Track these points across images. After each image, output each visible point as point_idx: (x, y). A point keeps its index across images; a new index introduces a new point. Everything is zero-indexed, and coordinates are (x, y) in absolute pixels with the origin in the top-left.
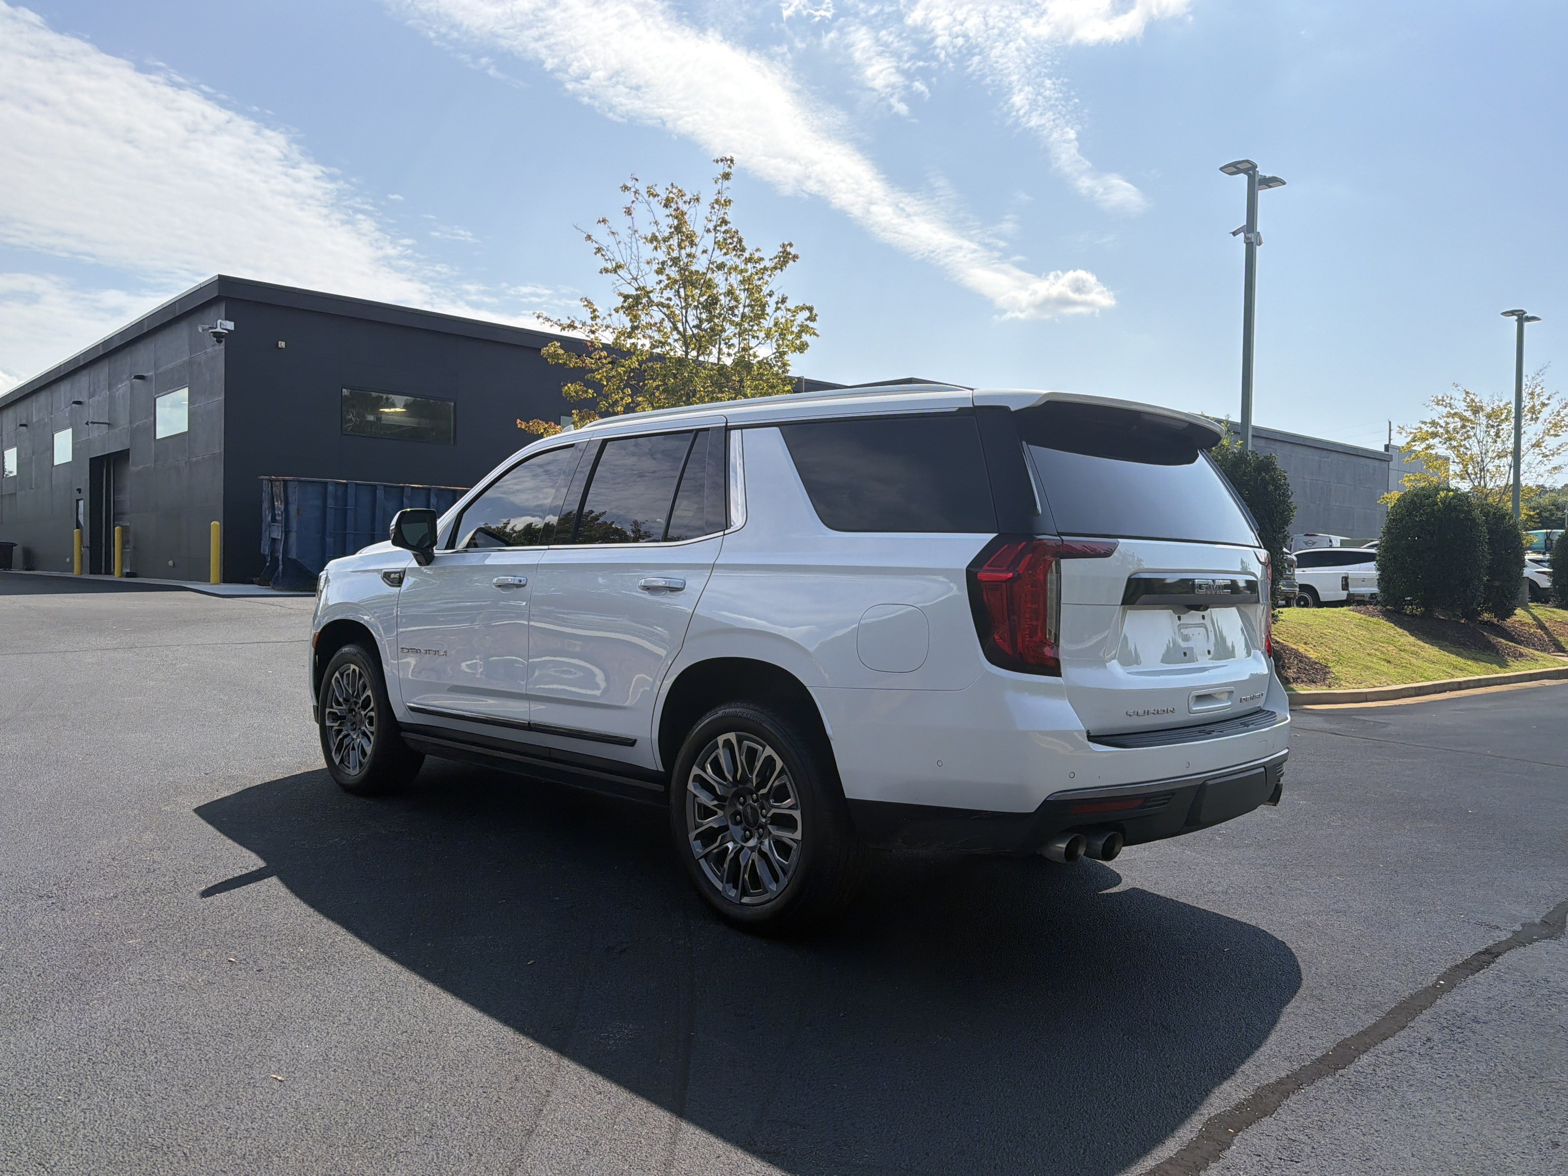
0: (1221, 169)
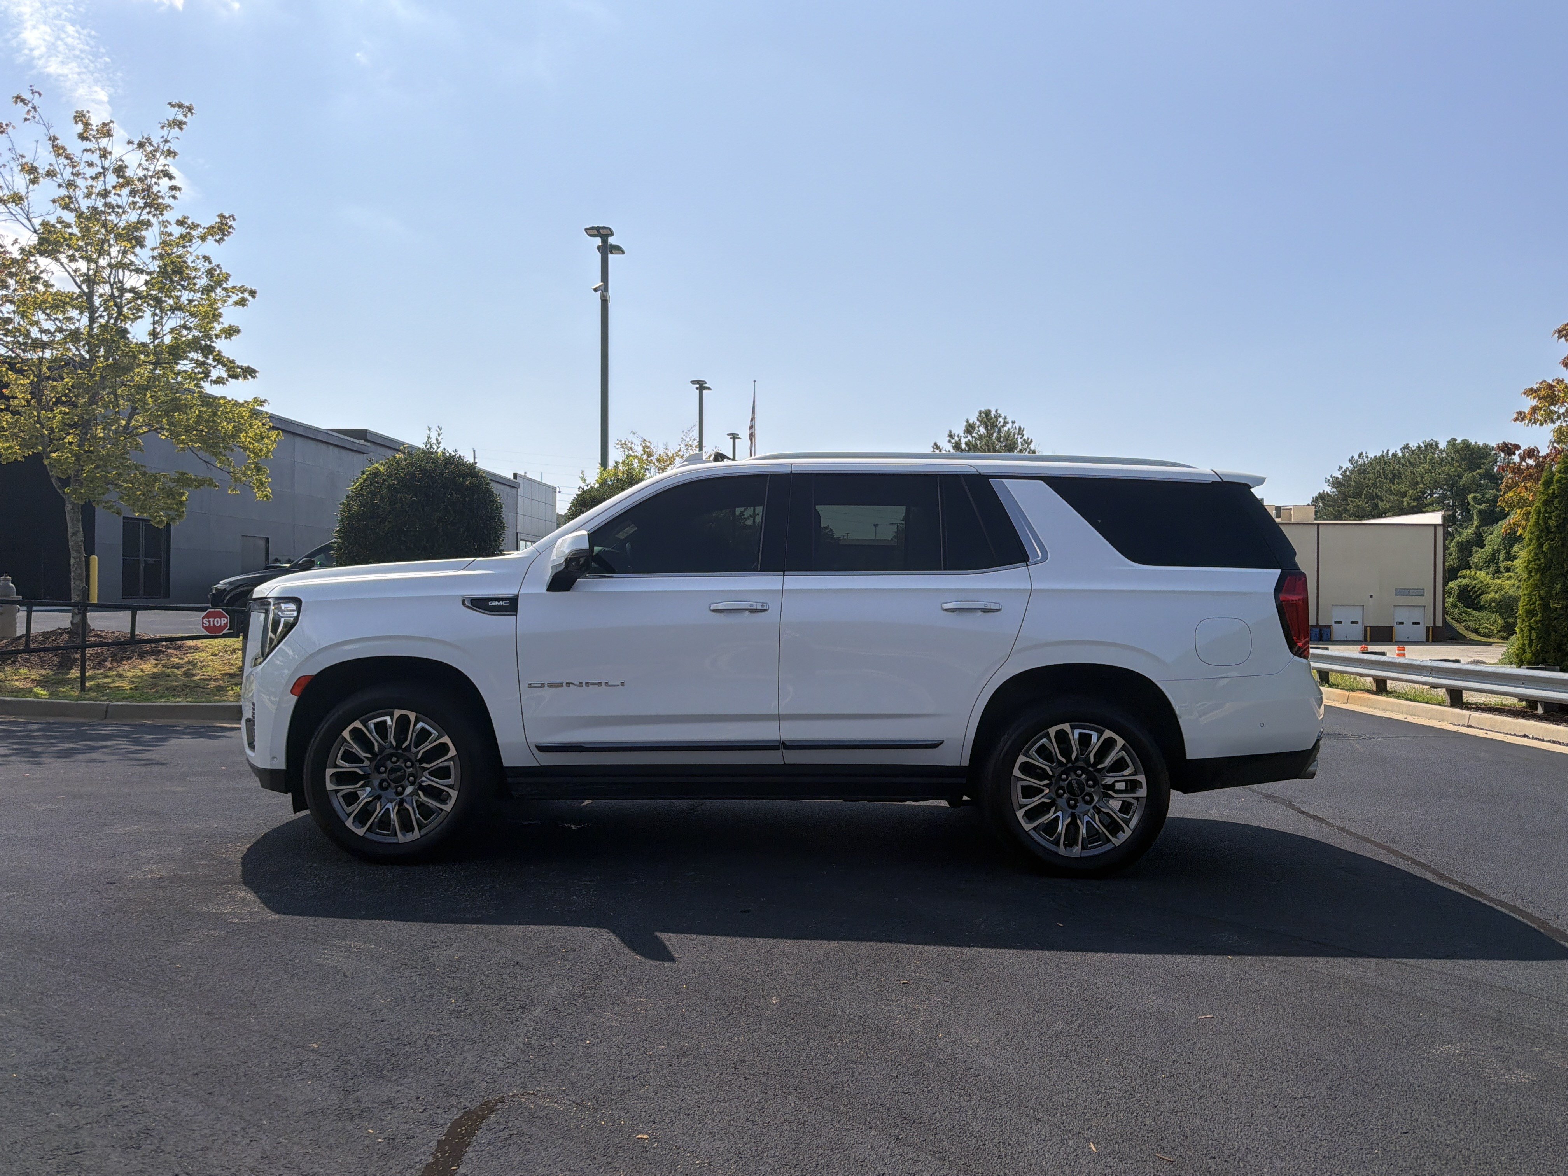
0: (586, 230)
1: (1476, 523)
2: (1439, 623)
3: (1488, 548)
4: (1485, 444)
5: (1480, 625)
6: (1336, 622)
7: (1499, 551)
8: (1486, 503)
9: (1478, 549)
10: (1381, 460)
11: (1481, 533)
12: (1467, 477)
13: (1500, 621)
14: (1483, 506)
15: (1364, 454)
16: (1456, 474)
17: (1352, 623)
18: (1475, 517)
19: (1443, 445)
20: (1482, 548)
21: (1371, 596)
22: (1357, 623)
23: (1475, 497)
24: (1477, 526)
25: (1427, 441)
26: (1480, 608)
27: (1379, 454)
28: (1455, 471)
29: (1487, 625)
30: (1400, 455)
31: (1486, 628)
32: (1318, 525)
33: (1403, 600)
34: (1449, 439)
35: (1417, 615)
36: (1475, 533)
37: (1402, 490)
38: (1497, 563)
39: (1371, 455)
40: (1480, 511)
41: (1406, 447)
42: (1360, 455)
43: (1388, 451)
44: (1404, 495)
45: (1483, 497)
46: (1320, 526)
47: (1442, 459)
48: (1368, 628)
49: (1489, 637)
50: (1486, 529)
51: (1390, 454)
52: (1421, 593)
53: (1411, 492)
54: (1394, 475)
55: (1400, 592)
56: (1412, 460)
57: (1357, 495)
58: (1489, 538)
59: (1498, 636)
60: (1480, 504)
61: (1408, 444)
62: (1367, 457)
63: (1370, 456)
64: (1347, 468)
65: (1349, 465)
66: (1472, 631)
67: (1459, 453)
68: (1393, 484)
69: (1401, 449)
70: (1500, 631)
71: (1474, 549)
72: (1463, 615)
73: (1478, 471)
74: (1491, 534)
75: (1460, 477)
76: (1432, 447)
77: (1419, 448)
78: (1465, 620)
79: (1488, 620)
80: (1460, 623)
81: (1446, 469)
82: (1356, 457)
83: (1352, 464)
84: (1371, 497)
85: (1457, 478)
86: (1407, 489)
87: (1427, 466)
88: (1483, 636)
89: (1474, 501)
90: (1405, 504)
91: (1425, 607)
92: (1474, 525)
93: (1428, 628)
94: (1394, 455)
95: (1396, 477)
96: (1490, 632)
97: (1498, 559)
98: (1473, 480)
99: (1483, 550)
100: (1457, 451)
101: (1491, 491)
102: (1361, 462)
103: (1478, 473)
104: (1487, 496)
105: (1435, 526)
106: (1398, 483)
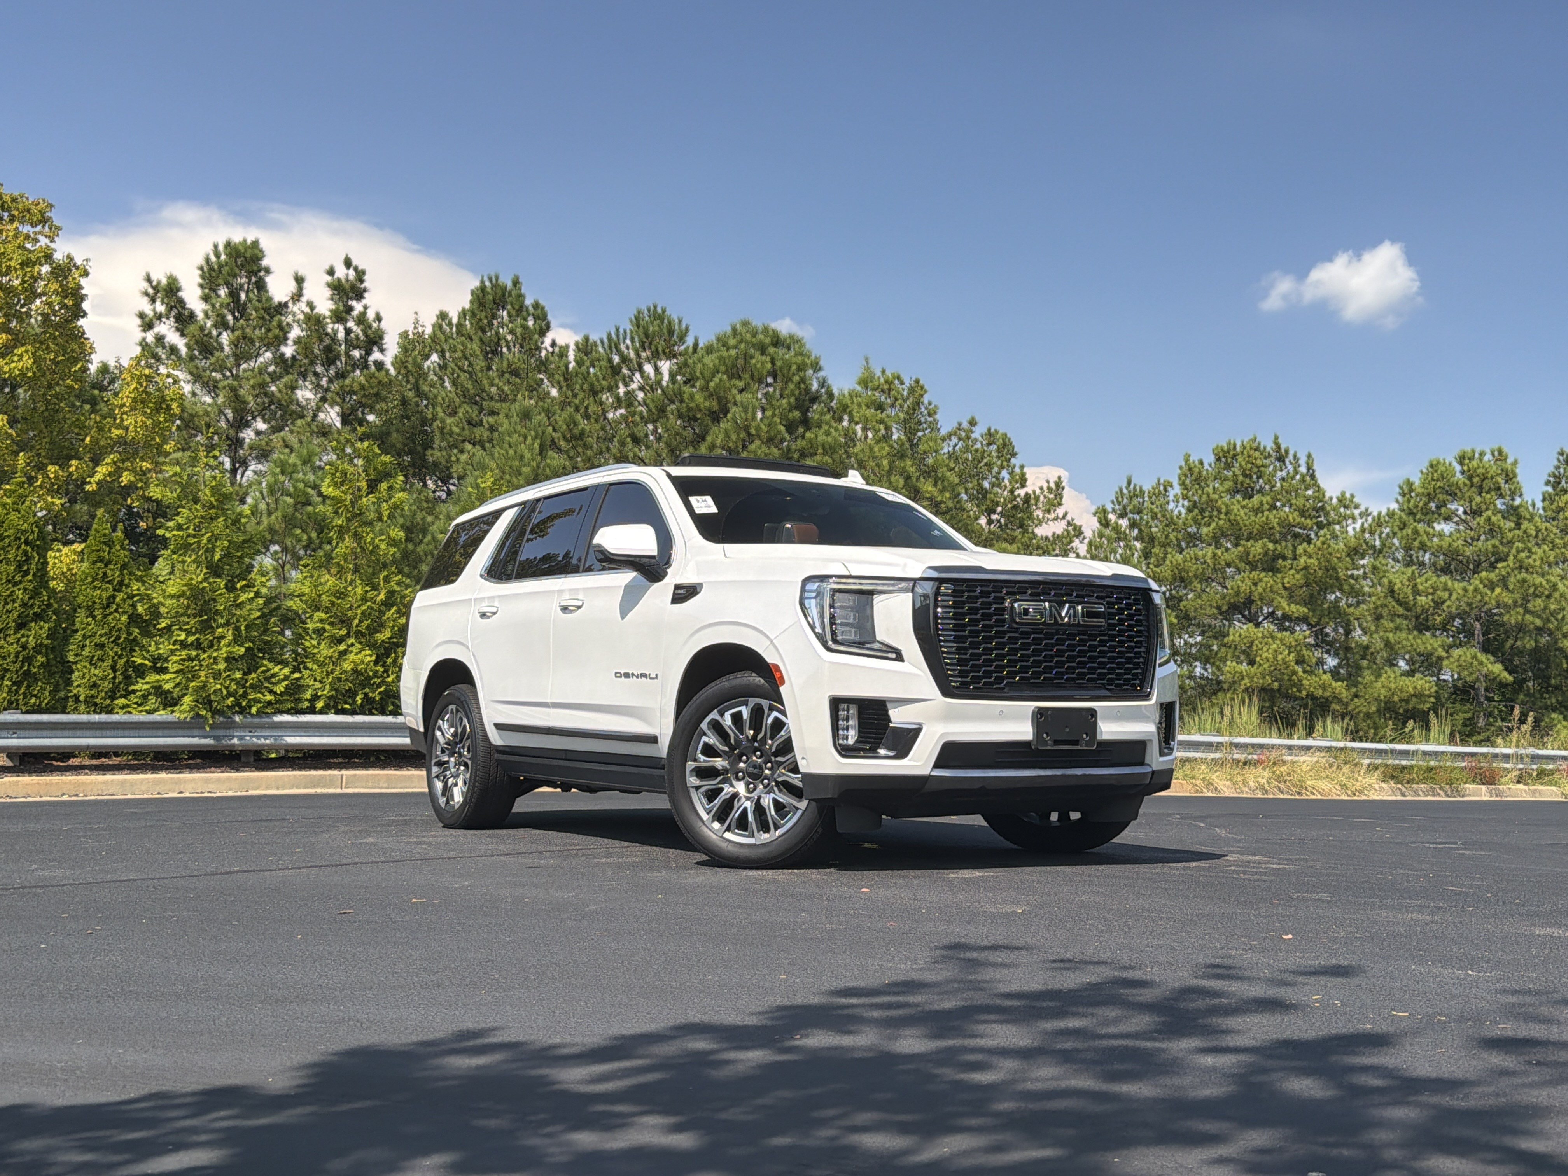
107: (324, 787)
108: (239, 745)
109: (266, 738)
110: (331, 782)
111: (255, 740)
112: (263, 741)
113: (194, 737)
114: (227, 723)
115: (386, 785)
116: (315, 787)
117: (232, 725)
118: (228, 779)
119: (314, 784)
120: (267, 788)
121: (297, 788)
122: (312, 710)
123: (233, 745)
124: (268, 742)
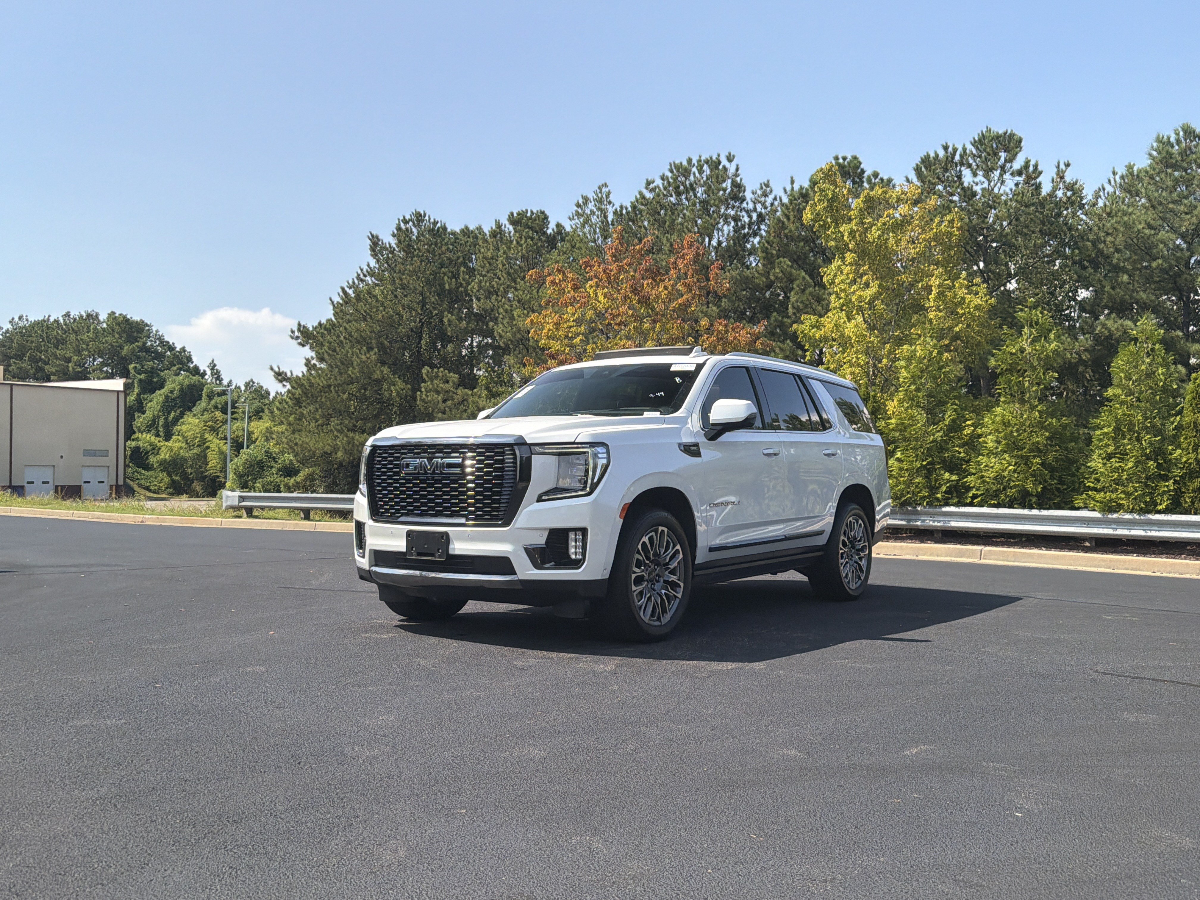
1: (136, 391)
2: (121, 482)
3: (149, 414)
4: (141, 320)
5: (150, 483)
6: (28, 483)
7: (159, 417)
8: (146, 373)
9: (139, 414)
10: (43, 324)
11: (141, 400)
12: (126, 350)
13: (167, 479)
14: (143, 376)
15: (24, 317)
16: (117, 344)
17: (44, 483)
18: (136, 385)
19: (103, 317)
20: (144, 414)
21: (62, 457)
22: (48, 482)
23: (136, 367)
24: (137, 394)
25: (89, 311)
26: (148, 467)
27: (41, 318)
28: (117, 342)
29: (156, 483)
30: (62, 321)
31: (156, 485)
32: (12, 385)
33: (89, 460)
34: (109, 312)
35: (101, 475)
36: (136, 400)
37: (67, 356)
38: (157, 428)
39: (32, 319)
40: (140, 381)
41: (68, 315)
42: (20, 318)
43: (49, 316)
44: (69, 360)
45: (142, 368)
46: (14, 387)
47: (104, 330)
48: (59, 488)
49: (158, 493)
50: (146, 396)
51: (52, 320)
52: (105, 453)
53: (76, 358)
54: (58, 340)
55: (88, 453)
56: (76, 329)
57: (20, 357)
58: (149, 405)
59: (166, 492)
60: (140, 374)
61: (69, 312)
62: (27, 320)
63: (30, 320)
64: (8, 330)
65: (10, 326)
66: (144, 489)
67: (119, 325)
68: (58, 349)
69: (62, 316)
70: (167, 488)
71: (136, 414)
72: (136, 474)
73: (137, 344)
74: (150, 401)
75: (122, 348)
76: (92, 317)
77: (81, 317)
78: (138, 479)
79: (156, 478)
80: (134, 481)
81: (109, 339)
82: (16, 319)
83: (12, 325)
84: (34, 360)
85: (118, 349)
86: (72, 355)
87: (91, 335)
88: (154, 493)
89: (135, 371)
90: (71, 369)
91: (108, 467)
92: (135, 393)
93: (111, 486)
94: (56, 321)
95: (60, 342)
96: (159, 489)
97: (158, 423)
98: (133, 352)
99: (145, 416)
100: (118, 324)
101: (149, 363)
102: (21, 324)
103: (136, 346)
104: (146, 367)
105: (118, 392)
106: (62, 349)
107: (969, 557)
108: (921, 526)
109: (939, 521)
110: (971, 554)
111: (931, 523)
112: (936, 524)
113: (895, 519)
114: (913, 511)
115: (1013, 559)
116: (961, 557)
117: (917, 513)
118: (907, 547)
119: (961, 554)
120: (930, 555)
121: (950, 556)
122: (971, 504)
123: (917, 526)
124: (939, 524)
